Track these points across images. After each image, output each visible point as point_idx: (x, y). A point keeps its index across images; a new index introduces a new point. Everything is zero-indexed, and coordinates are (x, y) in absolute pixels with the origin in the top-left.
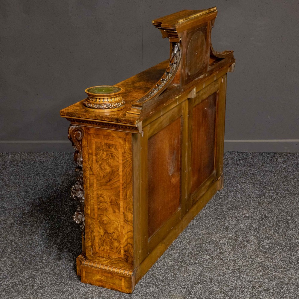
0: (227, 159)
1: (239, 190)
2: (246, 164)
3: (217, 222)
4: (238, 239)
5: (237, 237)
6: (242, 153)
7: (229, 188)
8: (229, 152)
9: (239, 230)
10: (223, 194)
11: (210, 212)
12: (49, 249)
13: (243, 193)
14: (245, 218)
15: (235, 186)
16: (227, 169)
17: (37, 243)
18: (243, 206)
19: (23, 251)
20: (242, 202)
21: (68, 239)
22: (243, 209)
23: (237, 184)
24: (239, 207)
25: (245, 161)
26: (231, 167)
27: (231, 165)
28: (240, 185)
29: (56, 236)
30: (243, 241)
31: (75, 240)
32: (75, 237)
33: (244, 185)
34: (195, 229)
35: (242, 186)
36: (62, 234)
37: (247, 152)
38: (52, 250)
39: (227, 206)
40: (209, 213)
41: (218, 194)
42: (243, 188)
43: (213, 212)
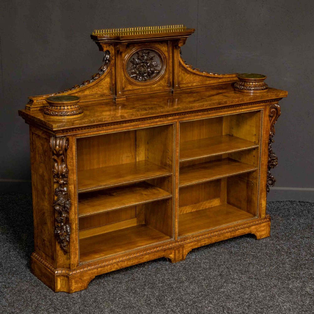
0: (288, 209)
1: (302, 246)
2: (310, 215)
3: (279, 283)
4: (304, 305)
5: (304, 302)
6: (304, 203)
7: (291, 243)
8: (290, 201)
9: (306, 294)
10: (285, 250)
11: (270, 270)
12: (88, 307)
13: (308, 250)
14: (311, 280)
15: (299, 242)
16: (289, 221)
17: (74, 301)
18: (309, 265)
19: (59, 309)
20: (307, 260)
21: (109, 297)
22: (308, 269)
23: (301, 239)
24: (304, 266)
25: (309, 212)
26: (293, 219)
27: (293, 216)
28: (304, 240)
29: (95, 292)
30: (310, 307)
31: (117, 299)
32: (118, 295)
33: (309, 240)
34: (254, 291)
35: (307, 242)
36: (103, 291)
37: (310, 202)
38: (92, 310)
39: (290, 264)
40: (270, 272)
41: (279, 249)
42: (307, 244)
43: (274, 272)
